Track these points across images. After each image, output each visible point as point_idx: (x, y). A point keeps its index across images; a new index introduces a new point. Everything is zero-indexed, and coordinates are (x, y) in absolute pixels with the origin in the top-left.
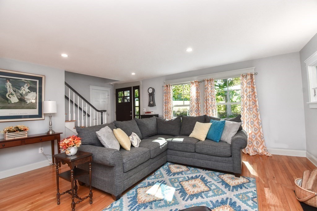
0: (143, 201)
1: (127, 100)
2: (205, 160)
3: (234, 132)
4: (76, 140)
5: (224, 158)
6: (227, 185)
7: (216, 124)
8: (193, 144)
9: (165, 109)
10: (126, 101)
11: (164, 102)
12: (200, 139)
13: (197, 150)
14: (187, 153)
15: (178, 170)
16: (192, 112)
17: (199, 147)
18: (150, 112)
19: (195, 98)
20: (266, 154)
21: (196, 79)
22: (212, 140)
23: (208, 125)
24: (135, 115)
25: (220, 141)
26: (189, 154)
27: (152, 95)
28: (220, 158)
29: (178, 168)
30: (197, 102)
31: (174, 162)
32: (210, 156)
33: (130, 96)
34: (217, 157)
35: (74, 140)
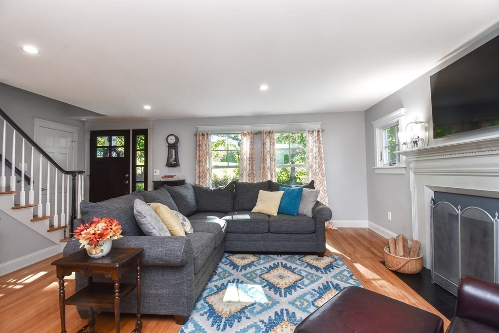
0: (228, 313)
1: (118, 154)
2: (283, 241)
3: (313, 202)
4: (115, 226)
5: (307, 235)
6: (317, 269)
7: (291, 193)
8: (266, 222)
9: (199, 172)
10: (114, 155)
11: (197, 160)
12: (270, 214)
13: (272, 229)
14: (256, 235)
15: (246, 262)
16: (242, 177)
17: (275, 224)
18: (172, 177)
19: (248, 156)
20: (331, 227)
21: (248, 128)
22: (287, 214)
23: (279, 194)
24: (135, 182)
25: (298, 214)
26: (260, 235)
27: (173, 147)
28: (302, 236)
29: (243, 258)
30: (250, 163)
31: (236, 251)
32: (289, 235)
33: (126, 146)
34: (298, 235)
35: (111, 225)
